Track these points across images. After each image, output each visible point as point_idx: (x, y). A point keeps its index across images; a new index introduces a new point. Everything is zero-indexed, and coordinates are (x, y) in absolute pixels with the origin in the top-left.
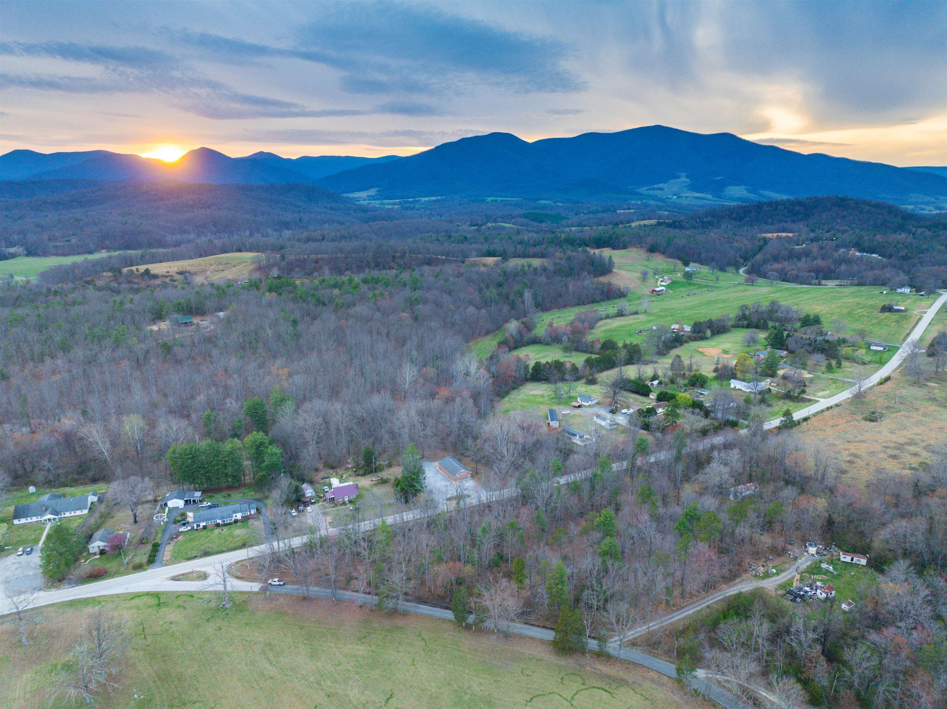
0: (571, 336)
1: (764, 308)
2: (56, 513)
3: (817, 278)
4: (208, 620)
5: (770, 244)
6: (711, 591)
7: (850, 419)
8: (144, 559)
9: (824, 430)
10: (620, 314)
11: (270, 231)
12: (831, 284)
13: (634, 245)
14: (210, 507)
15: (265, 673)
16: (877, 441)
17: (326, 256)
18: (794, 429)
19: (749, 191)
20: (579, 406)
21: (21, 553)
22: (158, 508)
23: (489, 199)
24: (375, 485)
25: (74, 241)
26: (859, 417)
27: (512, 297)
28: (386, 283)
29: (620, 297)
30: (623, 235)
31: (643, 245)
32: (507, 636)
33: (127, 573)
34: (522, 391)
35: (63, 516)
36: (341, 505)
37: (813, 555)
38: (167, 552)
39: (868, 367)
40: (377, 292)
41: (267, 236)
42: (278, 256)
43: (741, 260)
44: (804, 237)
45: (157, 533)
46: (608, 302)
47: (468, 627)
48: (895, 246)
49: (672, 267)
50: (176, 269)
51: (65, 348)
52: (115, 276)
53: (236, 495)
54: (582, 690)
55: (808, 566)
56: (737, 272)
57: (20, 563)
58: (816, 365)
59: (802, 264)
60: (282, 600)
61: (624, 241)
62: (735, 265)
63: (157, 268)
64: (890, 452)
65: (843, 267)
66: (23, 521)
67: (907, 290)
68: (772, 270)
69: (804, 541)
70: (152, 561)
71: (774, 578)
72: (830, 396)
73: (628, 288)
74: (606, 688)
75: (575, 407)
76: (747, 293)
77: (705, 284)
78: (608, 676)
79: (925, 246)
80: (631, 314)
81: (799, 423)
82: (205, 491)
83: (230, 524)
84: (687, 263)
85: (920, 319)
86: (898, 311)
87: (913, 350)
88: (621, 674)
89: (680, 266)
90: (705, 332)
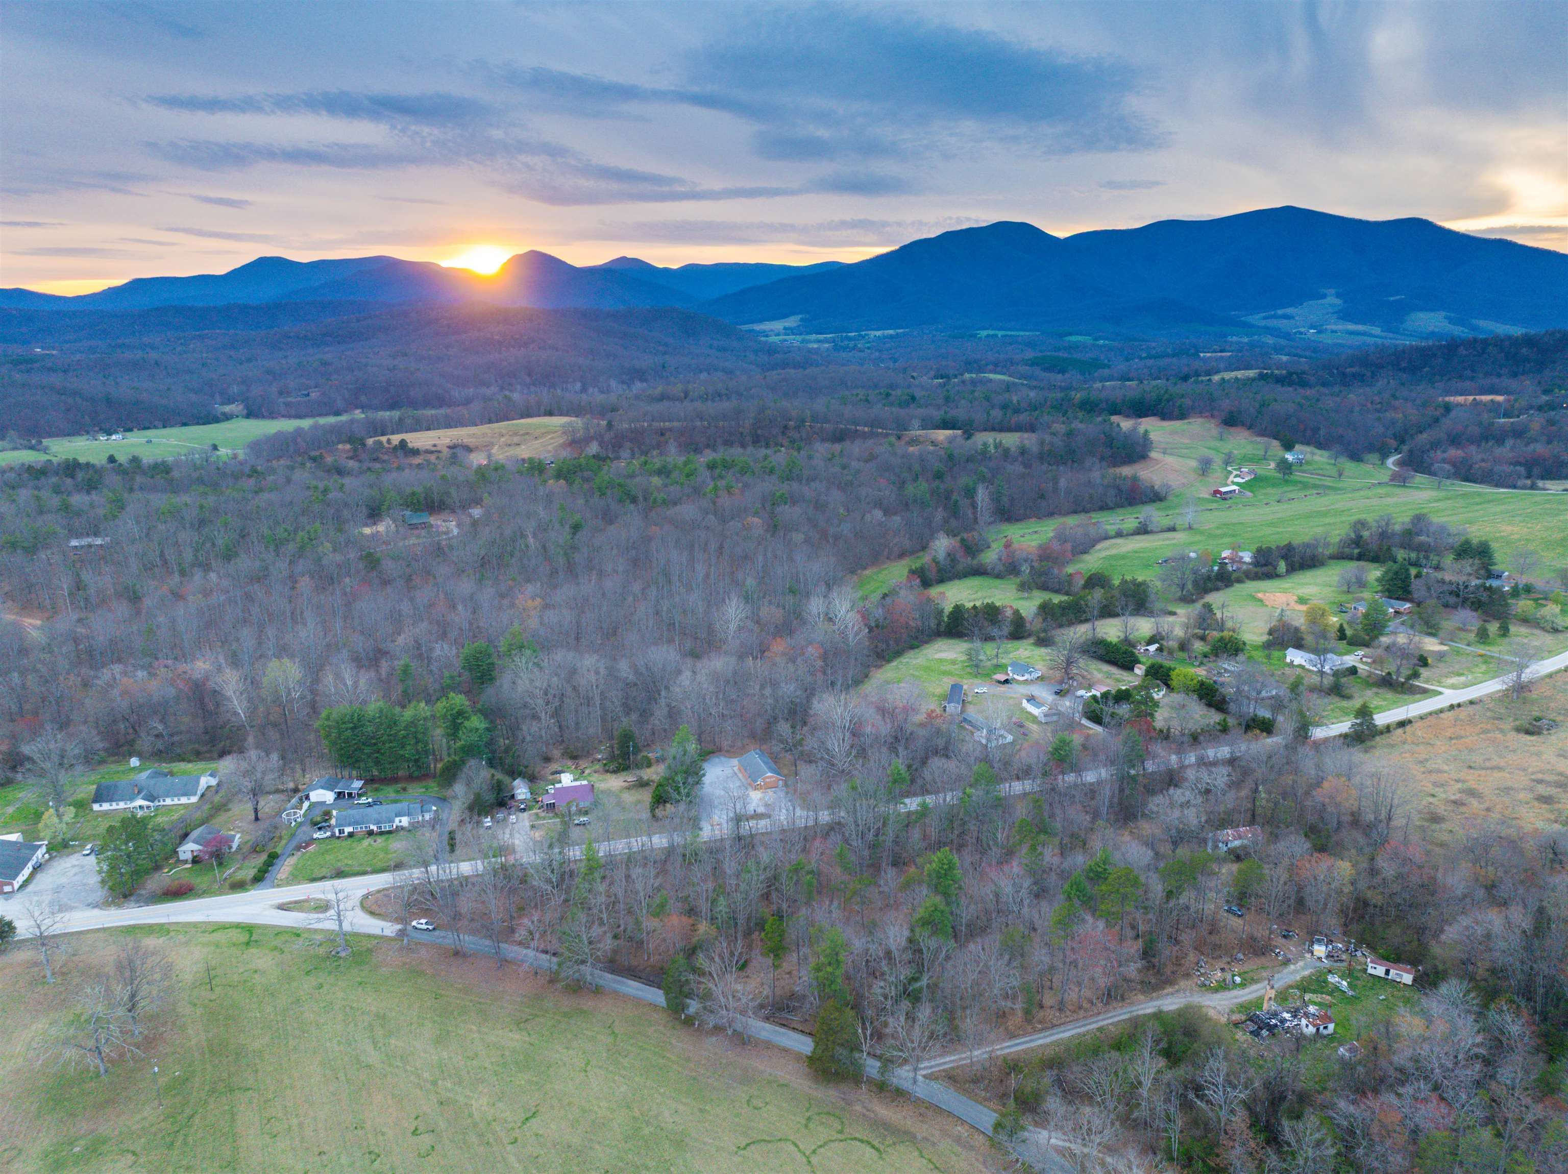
0: (1036, 564)
1: (1397, 528)
2: (151, 798)
3: (1528, 477)
4: (308, 973)
5: (1453, 414)
6: (1115, 1004)
7: (1489, 727)
8: (251, 874)
9: (1432, 745)
10: (1143, 530)
11: (613, 384)
13: (1201, 414)
14: (369, 805)
15: (362, 1058)
16: (1524, 770)
17: (676, 424)
18: (1378, 738)
19: (1451, 321)
20: (1006, 681)
21: (88, 852)
22: (294, 801)
23: (983, 333)
24: (628, 788)
25: (314, 395)
26: (1508, 724)
27: (955, 497)
28: (742, 468)
29: (1154, 501)
30: (1183, 396)
31: (1215, 413)
32: (742, 1040)
33: (220, 892)
34: (925, 652)
35: (162, 803)
36: (564, 816)
37: (1320, 959)
38: (286, 867)
39: (1561, 636)
40: (722, 484)
41: (608, 391)
42: (604, 423)
43: (1393, 443)
44: (1523, 403)
45: (281, 838)
46: (1130, 509)
47: (689, 1022)
49: (1262, 453)
50: (447, 441)
51: (229, 556)
52: (355, 450)
53: (416, 790)
54: (835, 1141)
55: (1303, 979)
56: (1383, 463)
57: (82, 867)
58: (1461, 629)
59: (1505, 451)
60: (423, 952)
61: (1180, 406)
62: (1383, 450)
63: (419, 440)
64: (1542, 790)
66: (106, 806)
68: (1444, 461)
69: (1312, 936)
70: (259, 879)
71: (1235, 992)
72: (1465, 686)
73: (1169, 487)
74: (876, 1143)
75: (1000, 682)
76: (1389, 501)
77: (1318, 482)
78: (885, 1124)
80: (1163, 531)
81: (1388, 729)
82: (370, 781)
83: (389, 832)
84: (1290, 446)
88: (909, 1123)
89: (1278, 451)
90: (1275, 566)
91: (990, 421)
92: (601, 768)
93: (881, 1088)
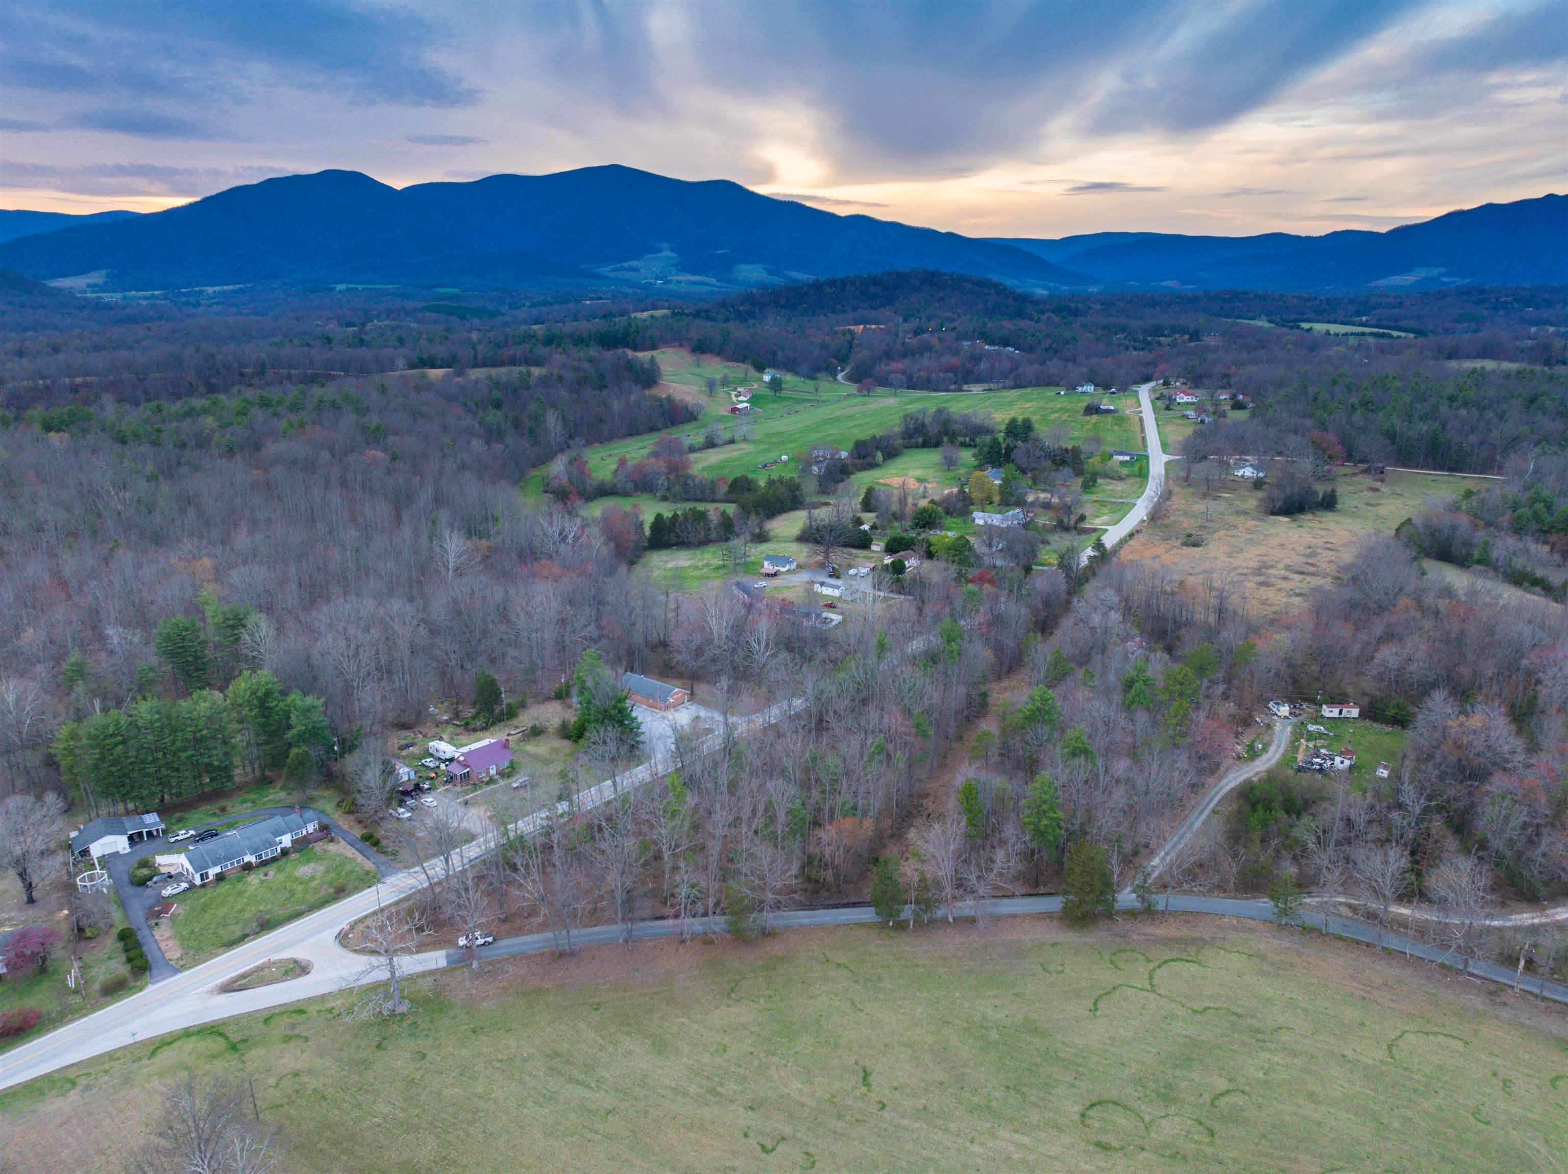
3: (955, 382)
4: (379, 1047)
5: (860, 339)
6: (1201, 791)
7: (1167, 546)
8: (119, 967)
12: (976, 389)
14: (201, 837)
15: (591, 1107)
16: (1225, 569)
20: (774, 574)
24: (523, 740)
29: (690, 420)
30: (648, 327)
32: (970, 923)
33: (97, 1006)
34: (651, 565)
36: (488, 783)
37: (1286, 718)
38: (164, 941)
39: (1129, 482)
45: (105, 911)
47: (901, 926)
48: (1033, 335)
49: (742, 375)
53: (238, 807)
54: (1154, 969)
55: (1292, 733)
56: (835, 380)
58: (1063, 485)
62: (827, 369)
64: (1252, 579)
65: (984, 365)
67: (1090, 388)
68: (892, 372)
69: (1262, 702)
70: (140, 969)
71: (1266, 755)
72: (1113, 523)
74: (1184, 956)
75: (768, 575)
77: (803, 397)
79: (1068, 334)
80: (727, 443)
82: (163, 811)
83: (274, 860)
84: (760, 369)
85: (1141, 420)
86: (1108, 411)
87: (1166, 458)
88: (1186, 932)
89: (753, 373)
90: (874, 457)
91: (479, 357)
92: (459, 730)
93: (1131, 914)
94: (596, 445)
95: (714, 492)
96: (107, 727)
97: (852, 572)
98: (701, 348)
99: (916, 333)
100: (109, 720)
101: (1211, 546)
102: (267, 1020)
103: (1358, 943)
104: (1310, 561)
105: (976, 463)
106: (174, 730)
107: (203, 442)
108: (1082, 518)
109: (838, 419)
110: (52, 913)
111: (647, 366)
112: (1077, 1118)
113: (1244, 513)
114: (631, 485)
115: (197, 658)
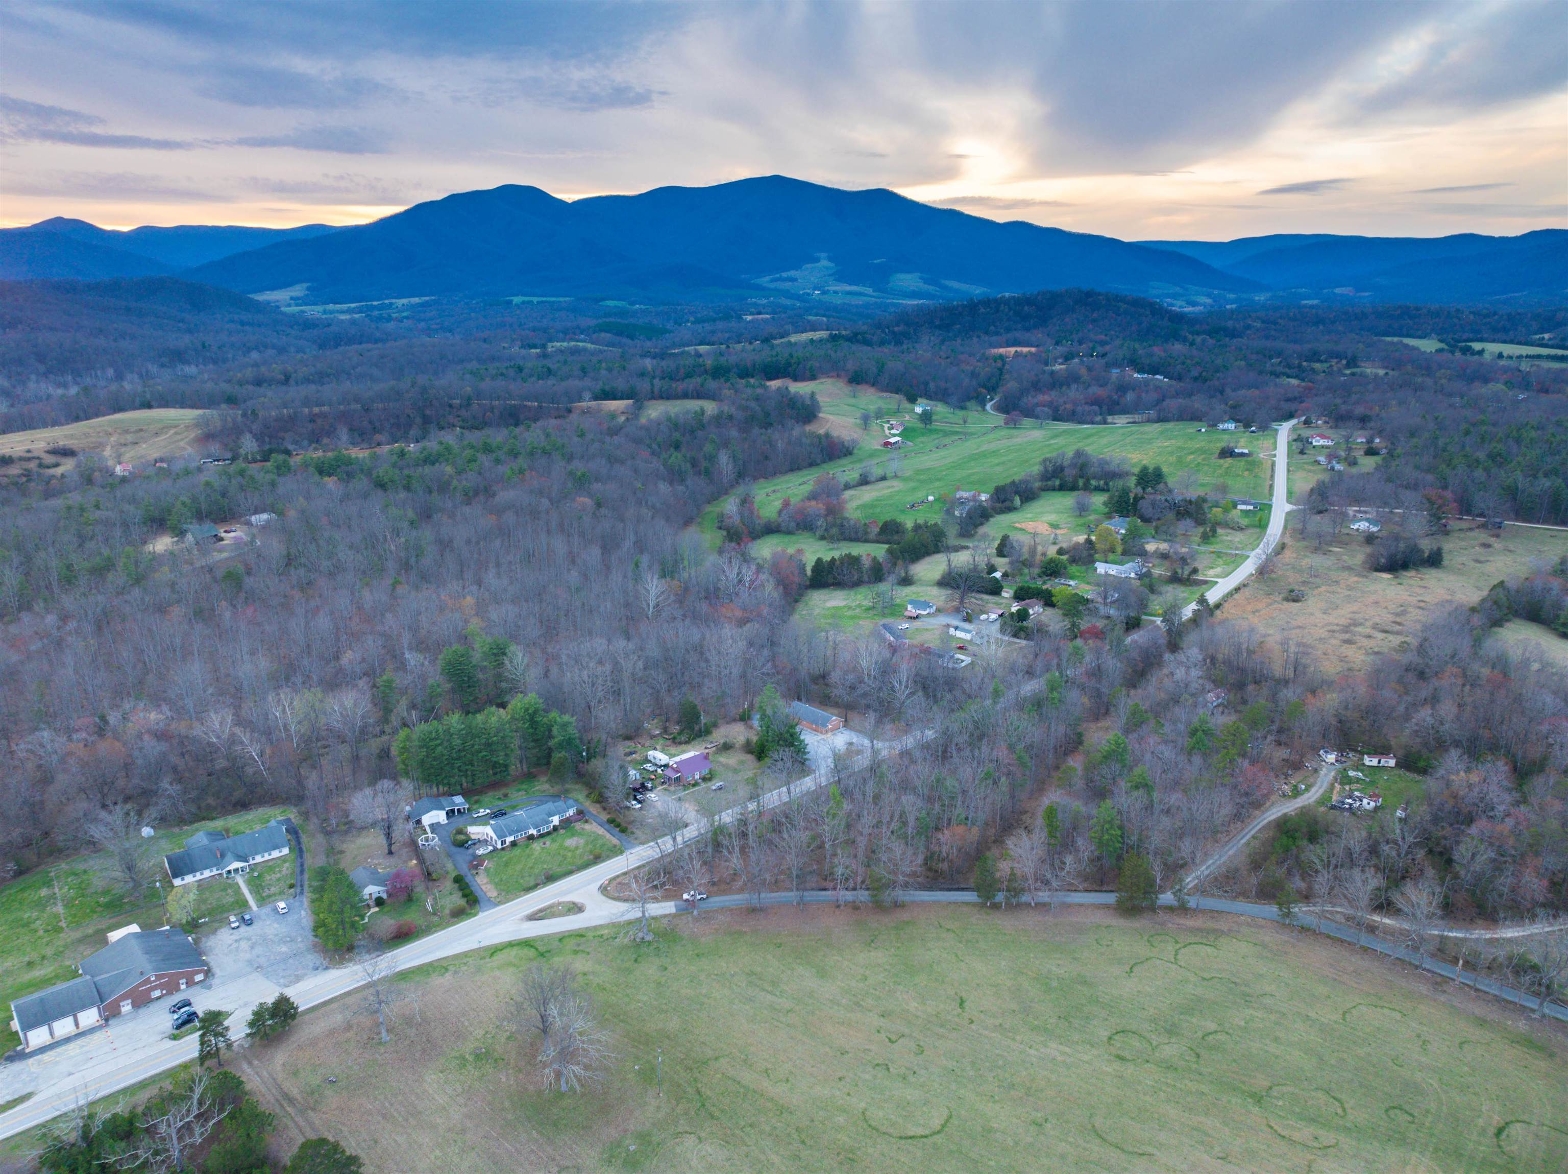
2: (243, 858)
3: (1100, 414)
4: (636, 961)
5: (1012, 365)
6: (1246, 820)
7: (1269, 601)
8: (457, 900)
10: (865, 481)
11: (154, 369)
12: (1121, 421)
14: (494, 815)
15: (777, 1007)
16: (1316, 626)
17: (325, 409)
18: (1215, 615)
19: (926, 282)
20: (916, 617)
21: (237, 924)
22: (413, 827)
23: (517, 300)
24: (717, 753)
26: (1277, 597)
27: (704, 464)
29: (846, 454)
30: (806, 359)
31: (841, 373)
33: (449, 924)
35: (252, 862)
36: (694, 785)
37: (1332, 764)
38: (484, 885)
39: (1248, 533)
40: (513, 466)
42: (240, 413)
43: (985, 391)
45: (443, 862)
46: (832, 464)
47: (996, 906)
48: (1183, 363)
49: (895, 406)
53: (516, 794)
54: (1180, 949)
55: (1334, 777)
56: (984, 409)
57: (245, 940)
58: (1187, 535)
59: (1074, 393)
60: (720, 917)
61: (809, 368)
62: (977, 398)
64: (1339, 636)
65: (1130, 397)
66: (189, 879)
67: (1231, 426)
68: (1037, 405)
69: (1316, 750)
70: (472, 902)
71: (1306, 795)
72: (1225, 575)
73: (850, 441)
74: (1204, 941)
75: (911, 618)
76: (1016, 440)
77: (952, 429)
78: (1200, 930)
79: (1219, 361)
80: (879, 480)
81: (1216, 606)
82: (466, 794)
83: (548, 833)
84: (912, 400)
85: (1273, 465)
86: (1242, 455)
87: (1289, 507)
88: (1210, 924)
89: (906, 405)
90: (1012, 501)
91: (656, 390)
92: (669, 742)
93: (1170, 909)
94: (762, 480)
95: (866, 533)
96: (431, 733)
97: (983, 617)
98: (857, 379)
99: (1067, 358)
100: (431, 728)
101: (1310, 602)
102: (561, 940)
103: (1342, 941)
104: (1398, 620)
105: (1107, 510)
106: (474, 737)
107: (443, 487)
108: (1195, 571)
109: (984, 455)
110: (406, 862)
111: (808, 402)
112: (1105, 1039)
113: (1349, 568)
114: (793, 524)
115: (470, 678)
